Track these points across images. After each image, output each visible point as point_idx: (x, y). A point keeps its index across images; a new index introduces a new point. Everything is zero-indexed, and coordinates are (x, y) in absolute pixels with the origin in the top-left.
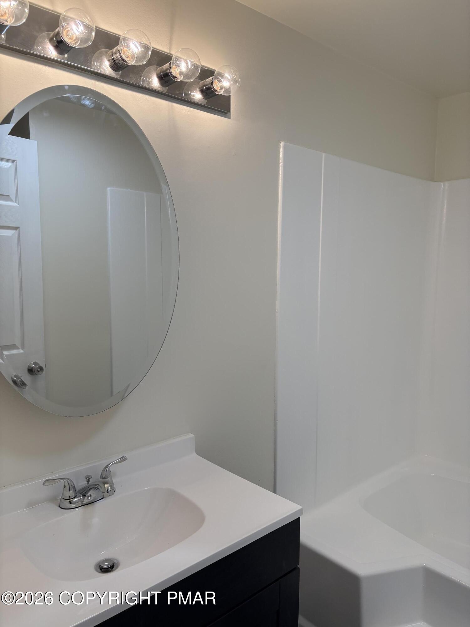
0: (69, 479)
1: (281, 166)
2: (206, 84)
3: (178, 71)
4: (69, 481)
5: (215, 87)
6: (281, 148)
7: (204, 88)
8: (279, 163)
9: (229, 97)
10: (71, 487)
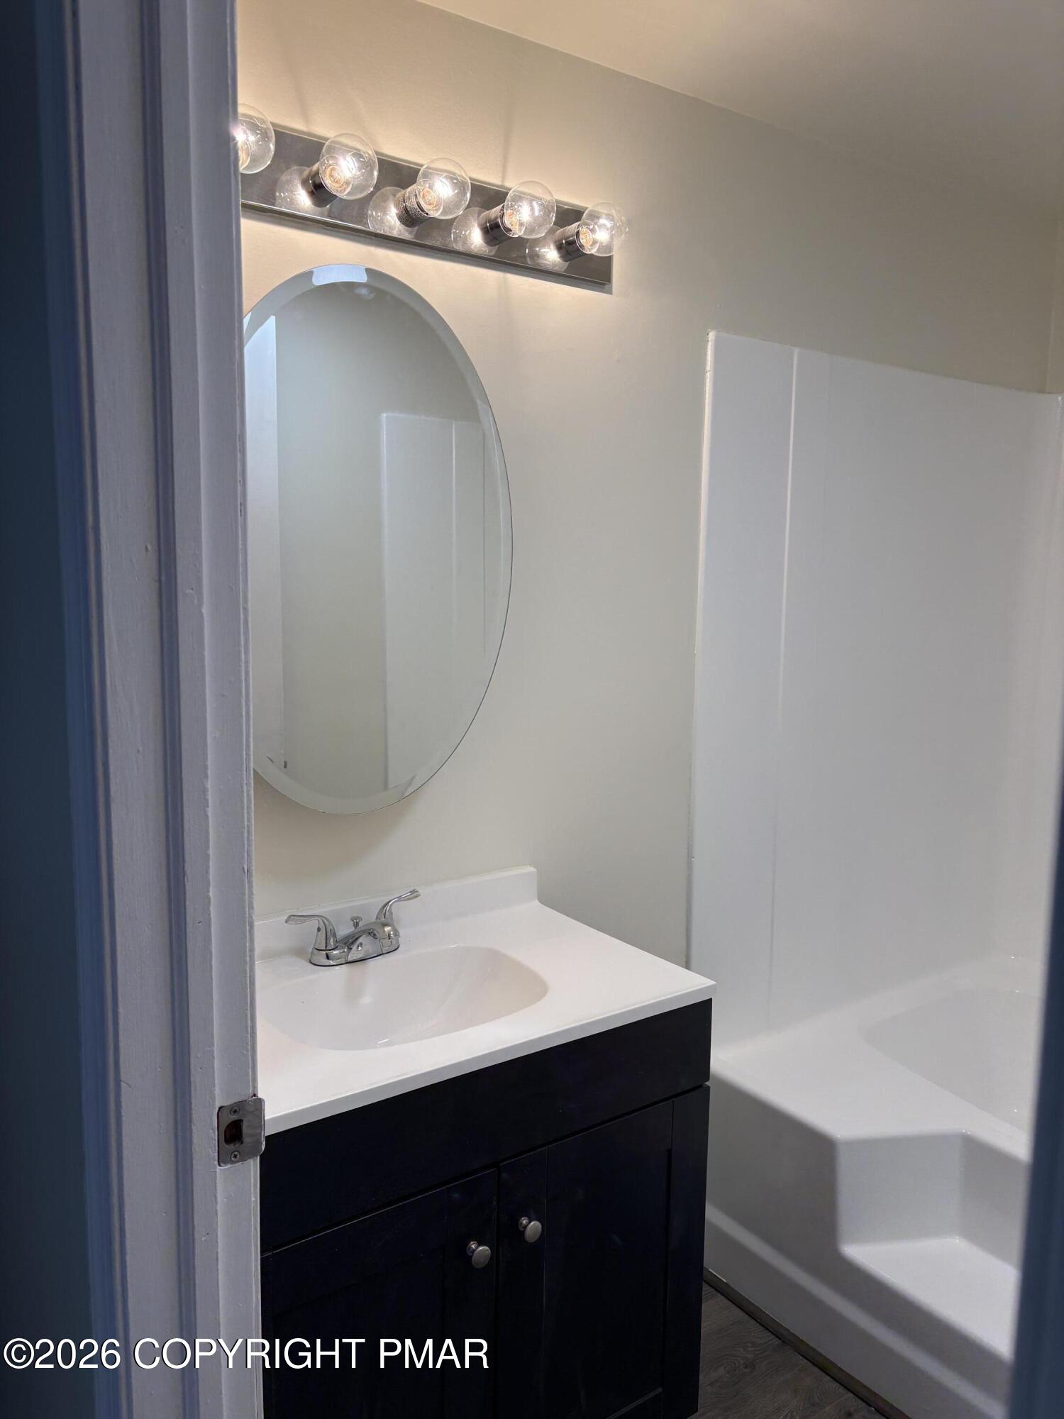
0: (326, 918)
1: (709, 377)
2: (567, 235)
3: (515, 219)
4: (325, 921)
5: (583, 241)
6: (710, 343)
7: (564, 241)
8: (705, 372)
9: (609, 259)
10: (329, 933)
